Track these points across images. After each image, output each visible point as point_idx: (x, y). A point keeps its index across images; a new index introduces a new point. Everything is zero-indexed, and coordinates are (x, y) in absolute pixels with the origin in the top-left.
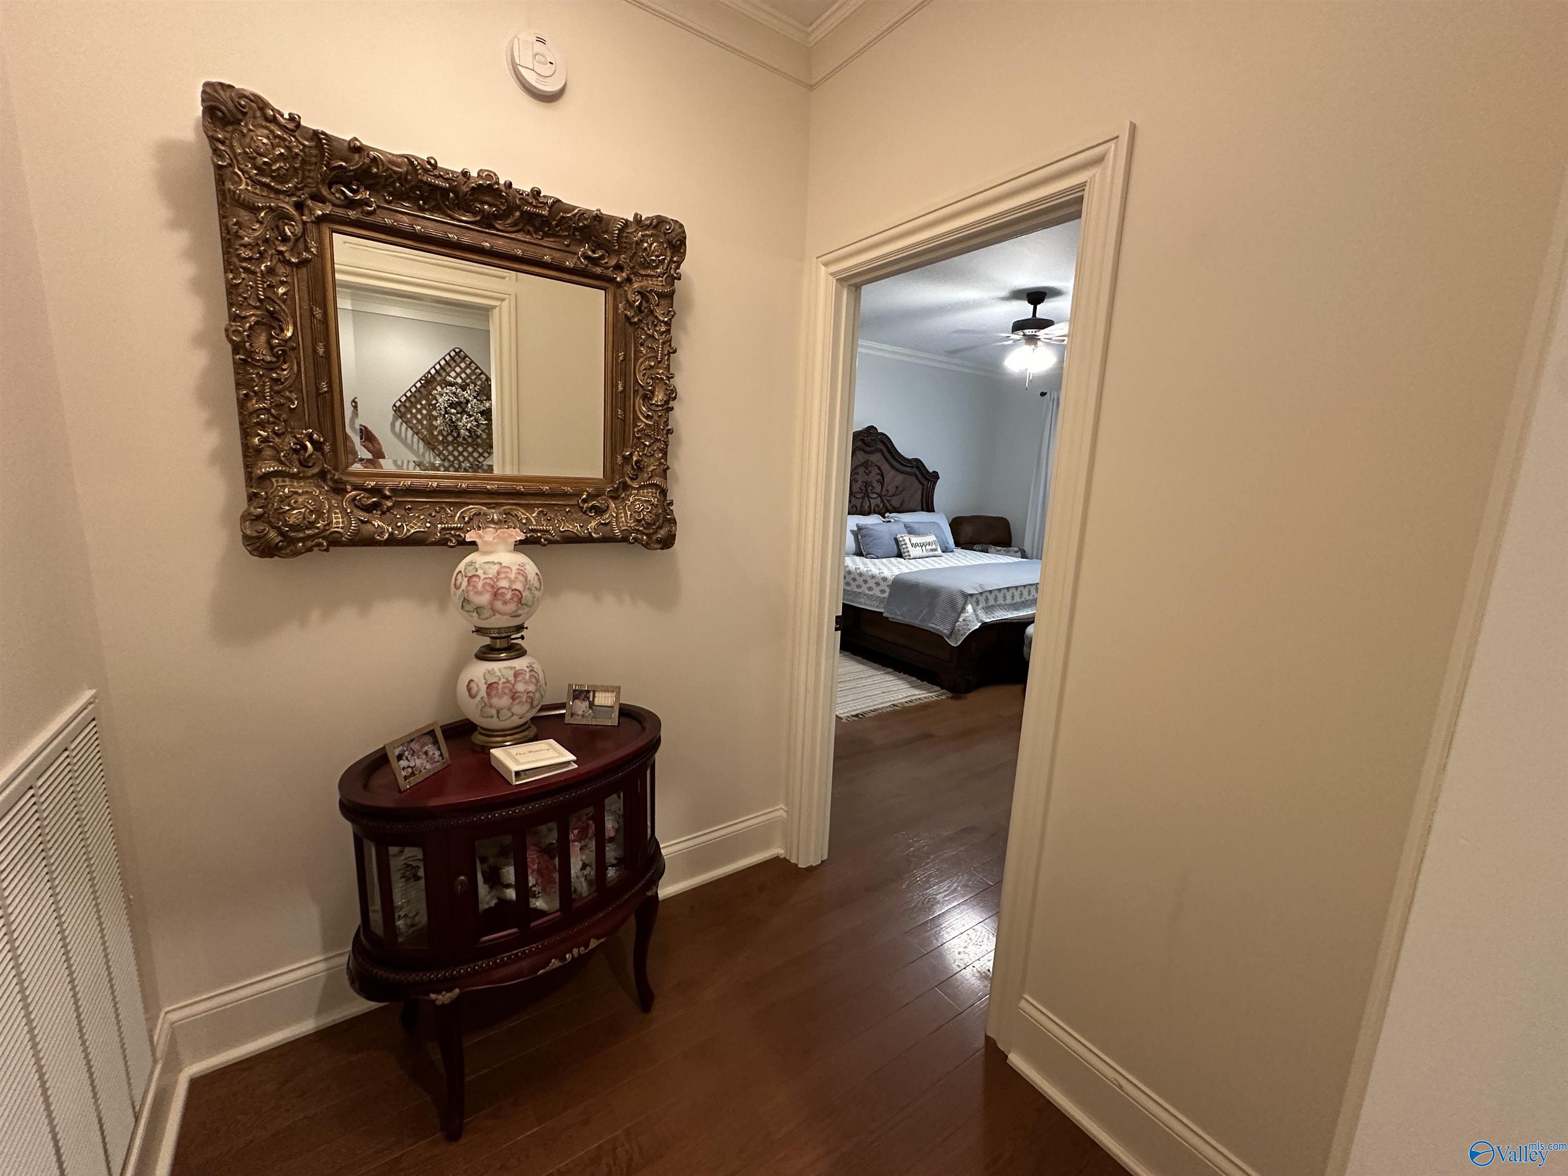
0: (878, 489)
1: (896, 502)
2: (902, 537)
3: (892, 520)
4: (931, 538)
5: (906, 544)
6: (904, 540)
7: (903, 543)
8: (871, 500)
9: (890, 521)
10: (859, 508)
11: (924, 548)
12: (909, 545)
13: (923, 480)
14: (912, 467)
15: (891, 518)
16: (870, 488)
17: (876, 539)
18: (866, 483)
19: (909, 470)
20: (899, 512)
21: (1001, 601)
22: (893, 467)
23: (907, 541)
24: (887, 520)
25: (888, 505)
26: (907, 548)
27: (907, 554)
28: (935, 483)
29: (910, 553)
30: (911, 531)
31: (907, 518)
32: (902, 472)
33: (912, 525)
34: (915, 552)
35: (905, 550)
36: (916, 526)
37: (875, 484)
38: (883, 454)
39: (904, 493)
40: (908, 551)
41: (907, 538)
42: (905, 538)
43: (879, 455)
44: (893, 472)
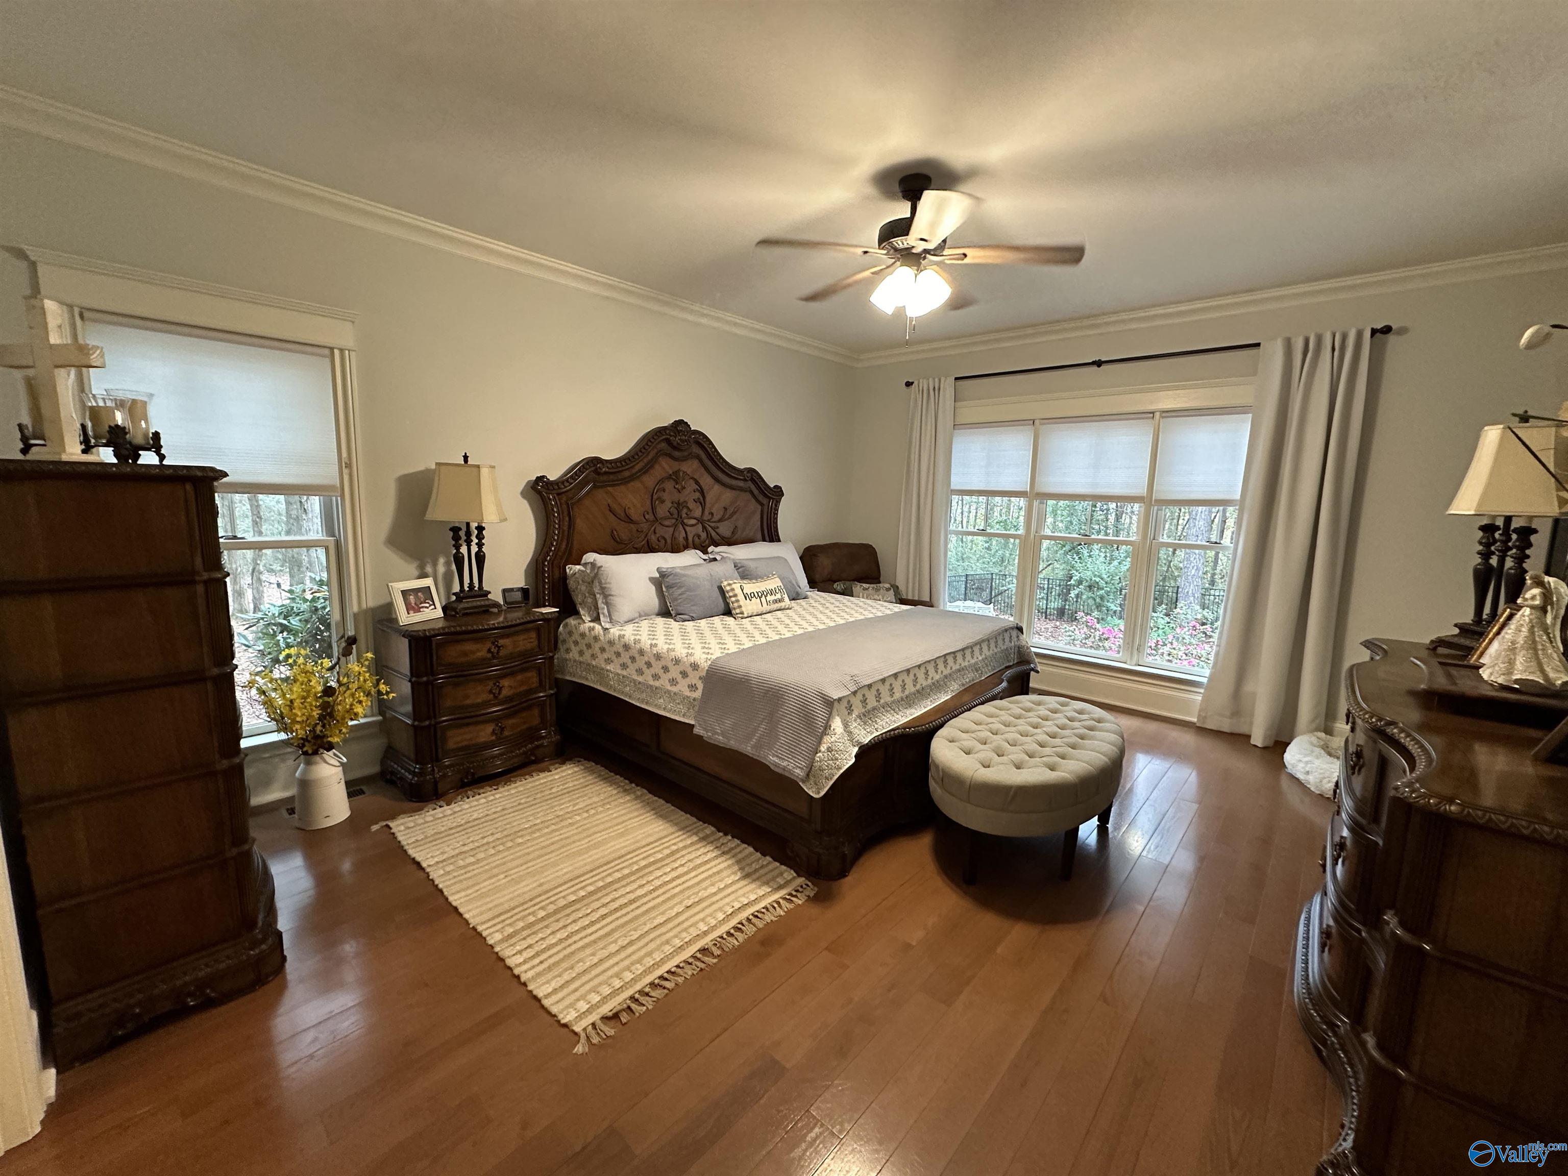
0: (697, 513)
1: (725, 529)
2: (729, 585)
3: (718, 558)
4: (774, 583)
5: (735, 596)
6: (733, 590)
7: (731, 594)
8: (688, 529)
9: (715, 559)
10: (669, 541)
11: (763, 599)
12: (741, 597)
13: (761, 498)
14: (745, 480)
15: (718, 553)
16: (685, 510)
17: (689, 590)
18: (678, 504)
19: (741, 484)
20: (729, 544)
21: (886, 698)
22: (717, 480)
23: (738, 591)
24: (711, 557)
25: (713, 534)
26: (738, 601)
27: (738, 611)
28: (778, 502)
29: (743, 609)
30: (745, 573)
31: (740, 552)
32: (732, 488)
33: (746, 563)
34: (750, 606)
35: (736, 605)
36: (752, 565)
37: (691, 505)
38: (701, 461)
39: (735, 517)
40: (740, 607)
41: (736, 587)
42: (734, 586)
43: (695, 464)
44: (717, 487)
